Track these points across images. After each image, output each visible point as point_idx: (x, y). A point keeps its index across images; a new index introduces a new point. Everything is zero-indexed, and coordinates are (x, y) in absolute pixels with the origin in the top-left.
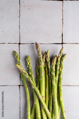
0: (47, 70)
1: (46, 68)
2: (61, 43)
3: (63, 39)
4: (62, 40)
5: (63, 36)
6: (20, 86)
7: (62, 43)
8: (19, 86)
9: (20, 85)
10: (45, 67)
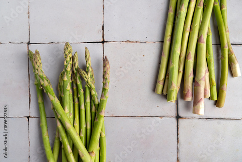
0: (75, 88)
1: (74, 85)
2: (101, 41)
3: (104, 33)
4: (102, 36)
5: (104, 30)
6: (30, 118)
7: (103, 42)
8: (27, 118)
9: (29, 116)
10: (72, 83)
